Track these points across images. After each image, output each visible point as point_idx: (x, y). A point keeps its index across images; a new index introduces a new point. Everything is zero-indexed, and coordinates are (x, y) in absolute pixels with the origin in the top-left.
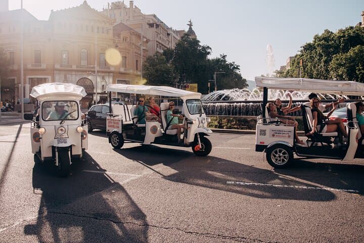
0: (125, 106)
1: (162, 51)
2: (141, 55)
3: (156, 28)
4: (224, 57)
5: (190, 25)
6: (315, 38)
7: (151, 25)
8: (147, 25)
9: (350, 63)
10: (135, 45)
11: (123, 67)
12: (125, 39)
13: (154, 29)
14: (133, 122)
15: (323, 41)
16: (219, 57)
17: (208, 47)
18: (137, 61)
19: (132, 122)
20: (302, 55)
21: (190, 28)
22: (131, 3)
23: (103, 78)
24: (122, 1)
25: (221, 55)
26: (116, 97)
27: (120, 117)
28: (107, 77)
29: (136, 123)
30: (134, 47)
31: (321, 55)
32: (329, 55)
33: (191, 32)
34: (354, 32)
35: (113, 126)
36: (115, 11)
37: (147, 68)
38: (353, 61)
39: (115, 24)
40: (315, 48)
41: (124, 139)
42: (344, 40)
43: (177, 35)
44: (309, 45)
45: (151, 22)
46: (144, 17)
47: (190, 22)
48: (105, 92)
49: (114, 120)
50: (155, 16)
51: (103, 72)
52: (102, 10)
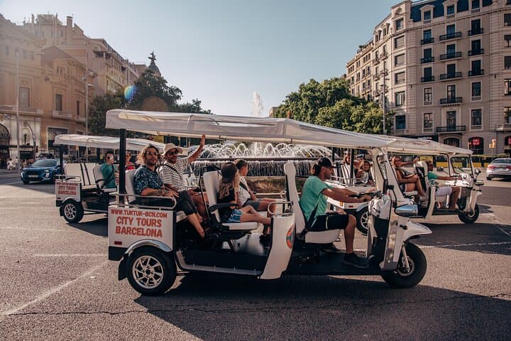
0: (83, 164)
1: (115, 91)
2: (85, 94)
3: (106, 58)
4: (198, 103)
5: (153, 59)
6: (300, 88)
7: (99, 54)
8: (93, 53)
9: (336, 118)
10: (75, 80)
11: (57, 110)
12: (60, 70)
13: (103, 60)
14: (98, 186)
15: (309, 92)
16: (192, 103)
17: (178, 89)
18: (78, 102)
19: (95, 186)
20: (288, 106)
21: (153, 63)
22: (70, 19)
23: (25, 124)
24: (55, 15)
25: (194, 101)
26: (47, 152)
27: (77, 180)
28: (32, 123)
29: (102, 187)
30: (73, 81)
31: (307, 107)
32: (315, 107)
33: (153, 67)
34: (340, 85)
35: (67, 193)
36: (44, 28)
37: (95, 113)
38: (339, 116)
39: (44, 47)
40: (301, 99)
41: (85, 209)
42: (330, 92)
43: (135, 71)
44: (295, 94)
45: (99, 50)
46: (89, 40)
47: (152, 54)
48: (29, 144)
49: (67, 184)
50: (104, 42)
51: (24, 115)
52: (23, 24)
